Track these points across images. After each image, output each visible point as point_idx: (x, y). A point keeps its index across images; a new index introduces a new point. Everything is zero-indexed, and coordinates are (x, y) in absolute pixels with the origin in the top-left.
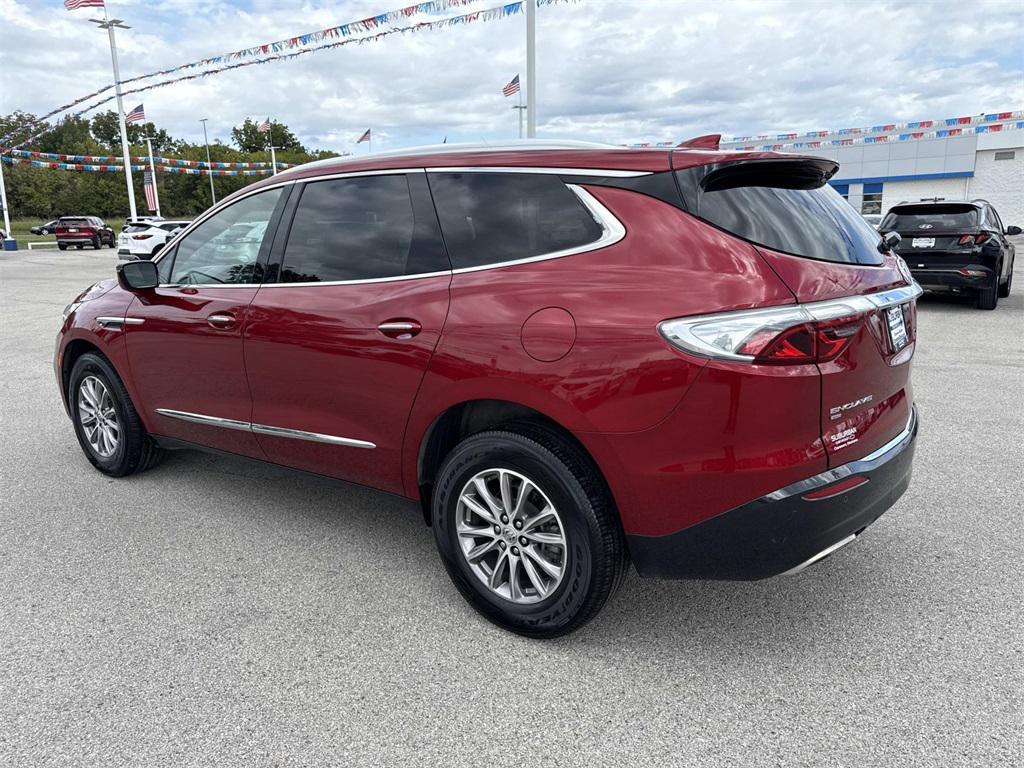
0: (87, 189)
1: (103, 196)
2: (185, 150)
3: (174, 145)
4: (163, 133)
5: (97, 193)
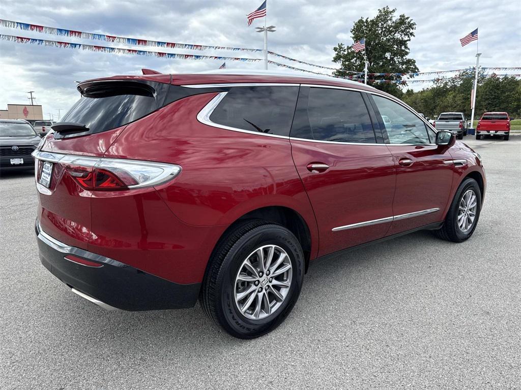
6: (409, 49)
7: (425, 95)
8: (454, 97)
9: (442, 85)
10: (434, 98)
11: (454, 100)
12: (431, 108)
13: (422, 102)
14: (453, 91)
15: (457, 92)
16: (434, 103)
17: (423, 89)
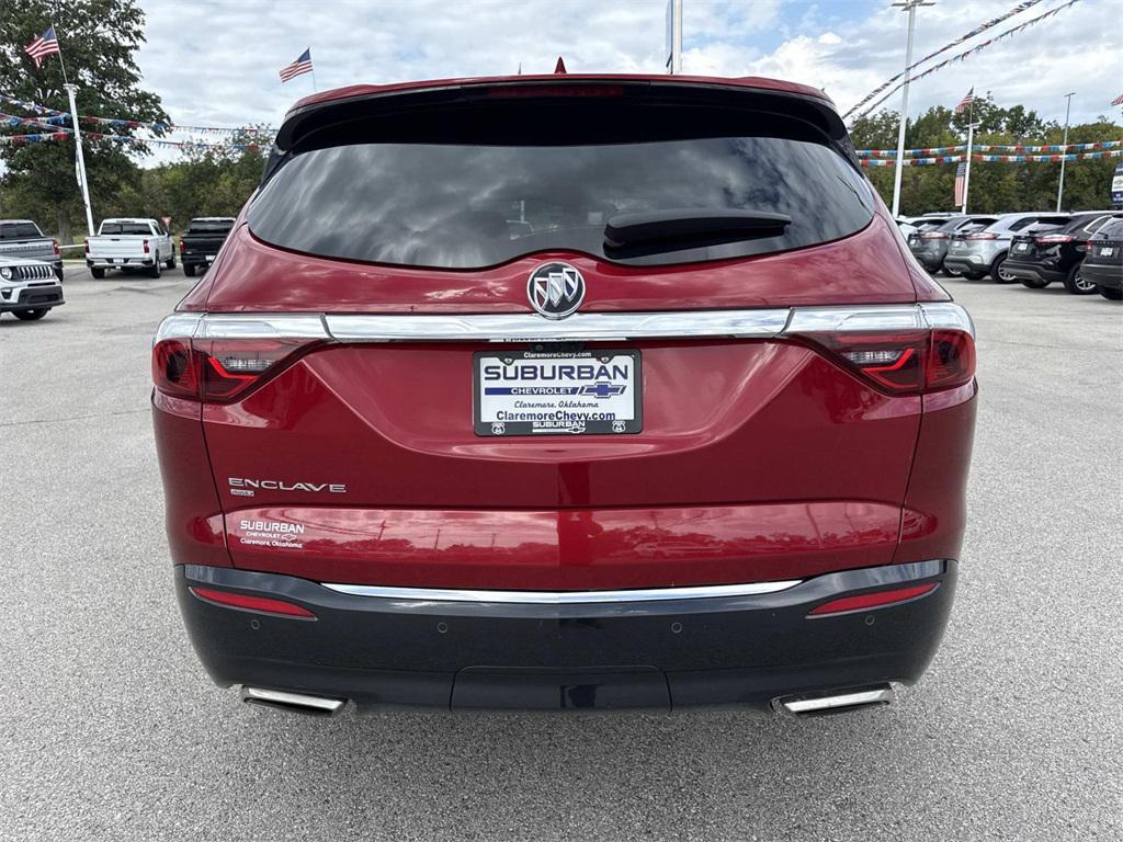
0: (929, 184)
1: (943, 192)
2: (1055, 132)
3: (1043, 129)
4: (1032, 115)
5: (940, 189)
6: (138, 69)
7: (169, 178)
8: (234, 184)
9: (203, 158)
10: (190, 186)
11: (234, 191)
12: (189, 207)
13: (166, 194)
14: (228, 174)
15: (236, 175)
16: (193, 195)
17: (161, 163)
